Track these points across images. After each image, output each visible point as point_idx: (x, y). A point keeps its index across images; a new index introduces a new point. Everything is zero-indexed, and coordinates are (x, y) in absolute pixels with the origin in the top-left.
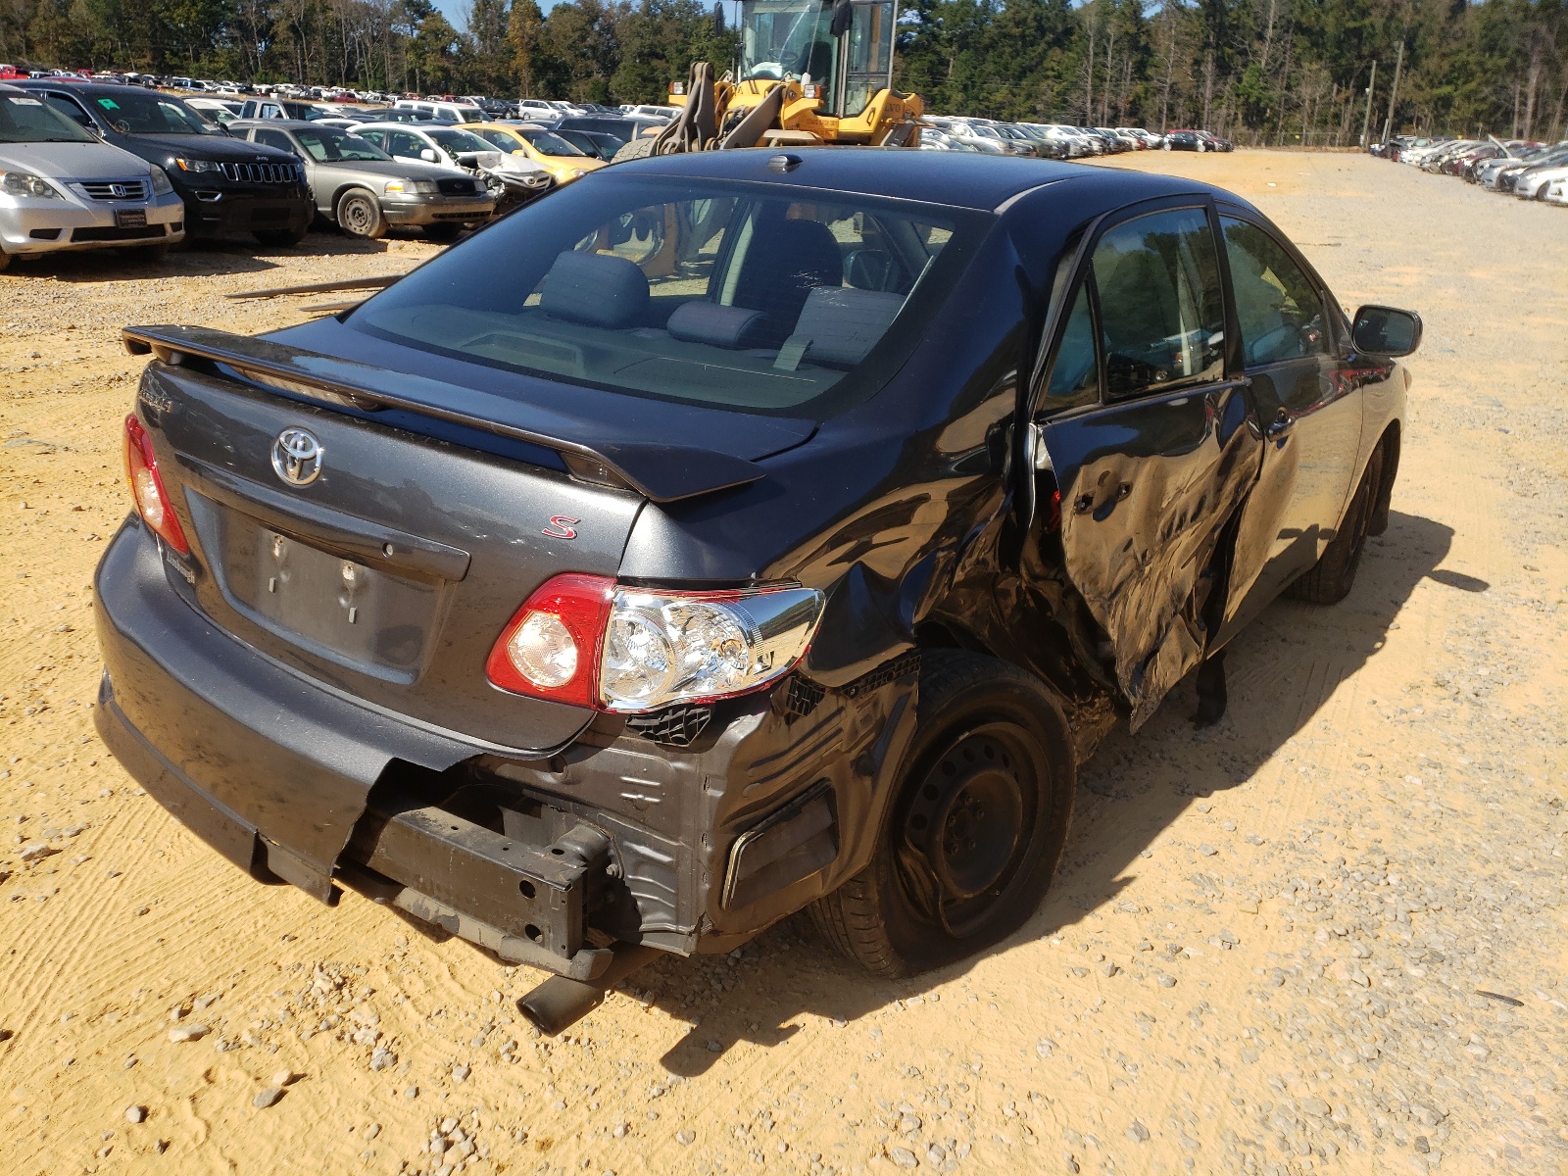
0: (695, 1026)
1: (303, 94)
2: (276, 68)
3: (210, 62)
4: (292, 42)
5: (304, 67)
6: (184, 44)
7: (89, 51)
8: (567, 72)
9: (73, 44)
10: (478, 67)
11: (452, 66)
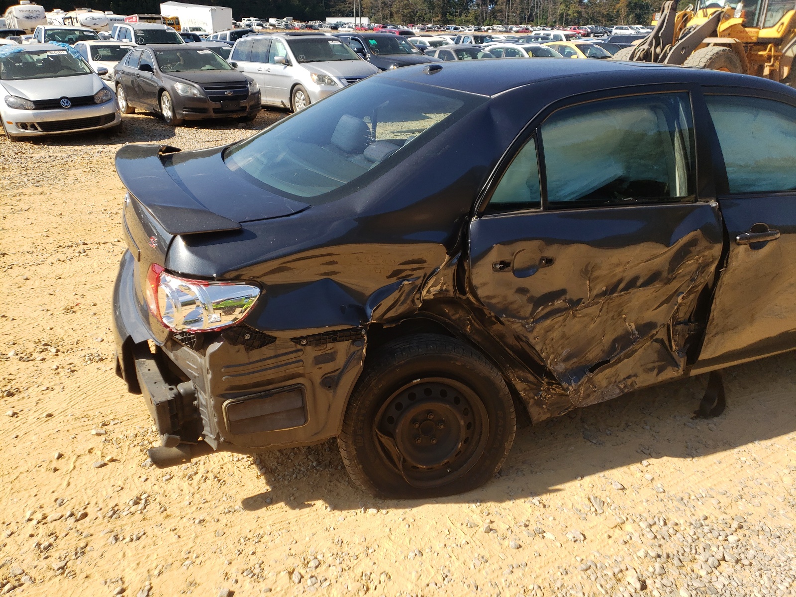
0: (270, 490)
1: (504, 30)
2: (495, 18)
3: (466, 16)
4: (505, 4)
5: (508, 16)
6: (456, 9)
7: (415, 15)
8: (648, 8)
9: (409, 13)
10: (598, 9)
11: (583, 10)
